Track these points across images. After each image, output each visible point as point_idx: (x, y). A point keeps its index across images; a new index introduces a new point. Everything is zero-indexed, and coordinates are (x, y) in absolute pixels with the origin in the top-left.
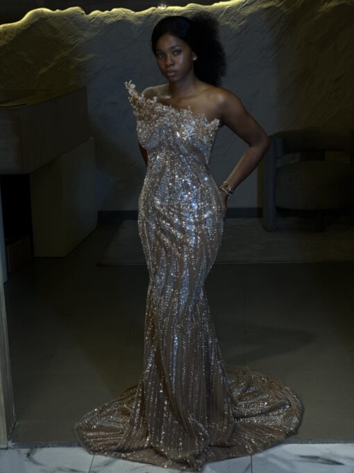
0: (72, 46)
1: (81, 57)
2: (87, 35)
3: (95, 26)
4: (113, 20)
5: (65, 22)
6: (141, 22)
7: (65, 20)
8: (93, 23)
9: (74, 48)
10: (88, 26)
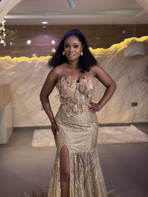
0: (6, 70)
1: (9, 73)
2: (12, 66)
3: (15, 63)
4: (21, 61)
5: (4, 62)
6: (31, 62)
7: (4, 61)
8: (14, 62)
9: (7, 70)
10: (12, 63)
